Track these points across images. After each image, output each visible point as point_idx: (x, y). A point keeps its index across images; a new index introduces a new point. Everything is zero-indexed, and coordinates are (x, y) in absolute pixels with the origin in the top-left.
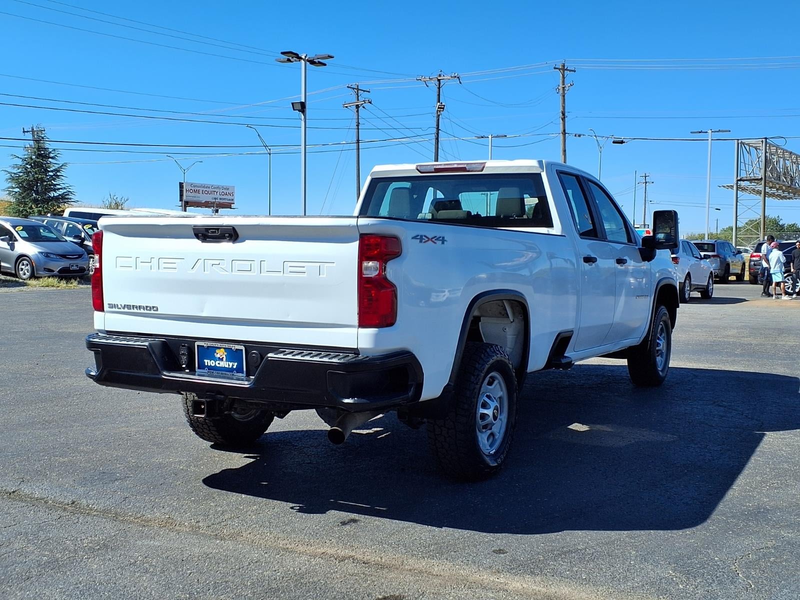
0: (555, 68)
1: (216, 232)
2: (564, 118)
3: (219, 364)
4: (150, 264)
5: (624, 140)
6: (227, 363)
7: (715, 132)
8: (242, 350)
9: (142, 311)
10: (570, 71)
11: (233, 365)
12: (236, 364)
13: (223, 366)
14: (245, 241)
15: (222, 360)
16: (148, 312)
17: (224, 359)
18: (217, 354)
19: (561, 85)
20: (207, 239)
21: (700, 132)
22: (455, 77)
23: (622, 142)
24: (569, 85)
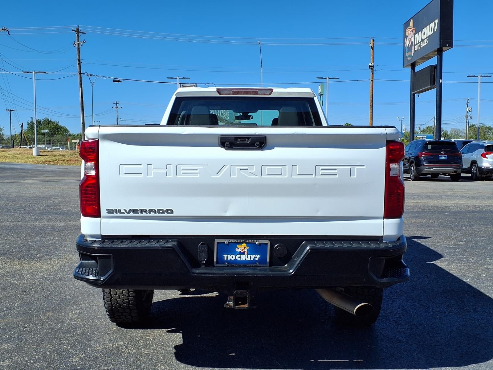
0: (73, 30)
1: (246, 140)
2: (80, 63)
3: (239, 257)
4: (165, 171)
5: (120, 80)
6: (249, 256)
7: (181, 78)
8: (267, 244)
9: (153, 214)
10: (82, 33)
11: (255, 258)
12: (259, 256)
13: (244, 259)
14: (274, 148)
15: (243, 253)
16: (161, 215)
17: (246, 253)
18: (238, 248)
19: (77, 42)
20: (234, 147)
21: (172, 78)
22: (5, 30)
23: (119, 81)
24: (82, 42)
